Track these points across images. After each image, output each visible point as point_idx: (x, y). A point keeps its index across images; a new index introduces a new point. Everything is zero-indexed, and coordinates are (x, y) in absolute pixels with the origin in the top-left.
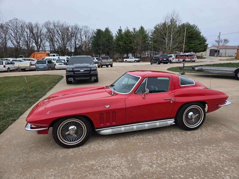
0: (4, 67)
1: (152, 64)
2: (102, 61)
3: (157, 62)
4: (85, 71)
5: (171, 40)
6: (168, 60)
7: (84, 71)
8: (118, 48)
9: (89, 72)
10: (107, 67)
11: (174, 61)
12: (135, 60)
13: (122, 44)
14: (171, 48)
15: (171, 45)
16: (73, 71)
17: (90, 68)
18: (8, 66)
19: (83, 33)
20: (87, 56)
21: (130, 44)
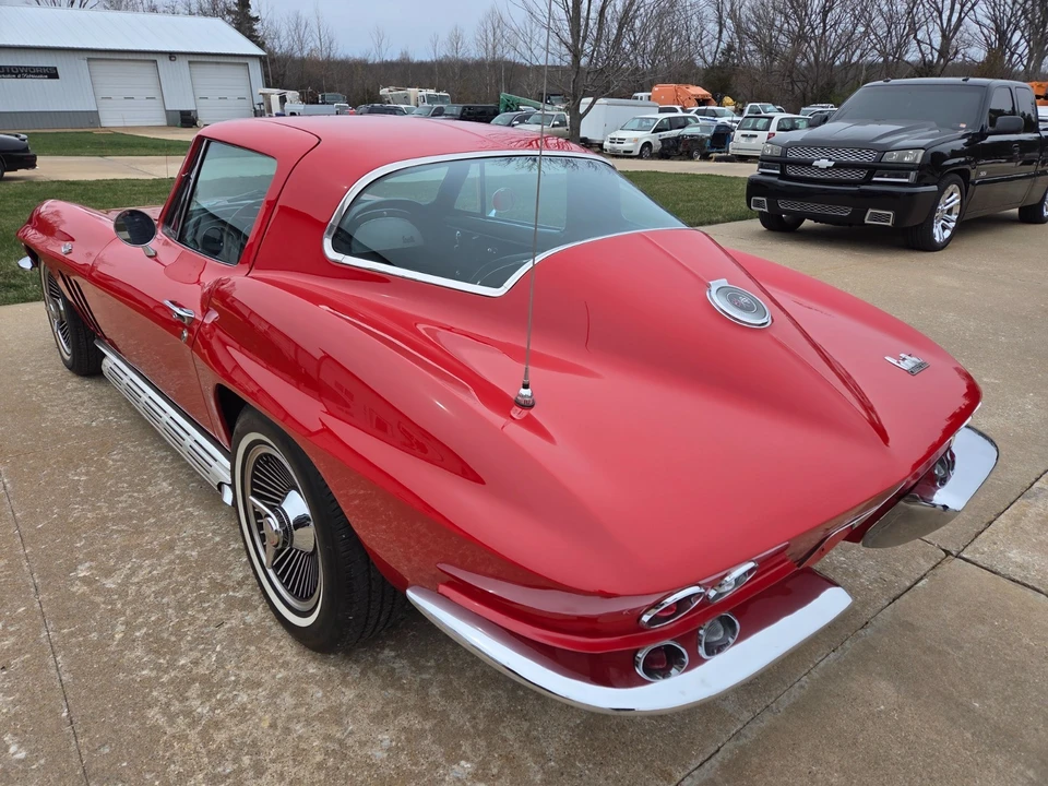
7: (832, 164)
16: (783, 162)
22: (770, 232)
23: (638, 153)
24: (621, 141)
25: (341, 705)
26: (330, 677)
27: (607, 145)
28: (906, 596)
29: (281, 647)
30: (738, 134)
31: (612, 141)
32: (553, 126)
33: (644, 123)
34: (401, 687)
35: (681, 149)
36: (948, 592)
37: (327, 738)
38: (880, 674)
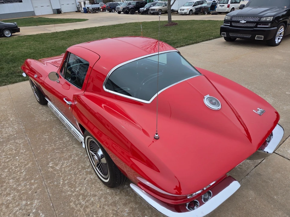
4: (247, 22)
7: (245, 22)
9: (254, 25)
16: (231, 22)
17: (261, 17)
18: (232, 6)
22: (227, 42)
23: (188, 13)
24: (183, 10)
25: (116, 201)
26: (112, 193)
27: (179, 11)
28: (259, 165)
29: (100, 185)
30: (218, 5)
31: (181, 10)
32: (163, 6)
33: (190, 4)
34: (130, 196)
35: (201, 11)
36: (270, 164)
37: (113, 210)
38: (251, 189)
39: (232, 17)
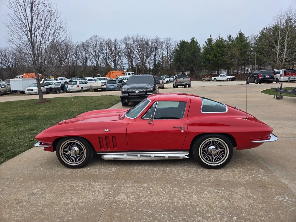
0: (78, 86)
1: (248, 83)
2: (177, 81)
3: (256, 81)
4: (140, 92)
5: (285, 50)
6: (272, 77)
7: (138, 92)
8: (206, 63)
10: (185, 87)
11: (282, 79)
12: (228, 78)
13: (211, 57)
14: (284, 61)
15: (284, 56)
16: (128, 92)
18: (81, 86)
19: (164, 46)
20: (147, 75)
21: (222, 57)
23: (37, 93)
24: (32, 90)
27: (26, 91)
31: (29, 90)
32: (2, 88)
35: (53, 91)
39: (128, 89)
